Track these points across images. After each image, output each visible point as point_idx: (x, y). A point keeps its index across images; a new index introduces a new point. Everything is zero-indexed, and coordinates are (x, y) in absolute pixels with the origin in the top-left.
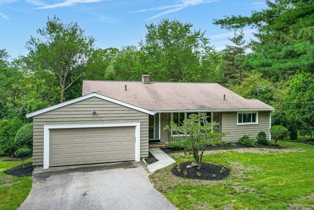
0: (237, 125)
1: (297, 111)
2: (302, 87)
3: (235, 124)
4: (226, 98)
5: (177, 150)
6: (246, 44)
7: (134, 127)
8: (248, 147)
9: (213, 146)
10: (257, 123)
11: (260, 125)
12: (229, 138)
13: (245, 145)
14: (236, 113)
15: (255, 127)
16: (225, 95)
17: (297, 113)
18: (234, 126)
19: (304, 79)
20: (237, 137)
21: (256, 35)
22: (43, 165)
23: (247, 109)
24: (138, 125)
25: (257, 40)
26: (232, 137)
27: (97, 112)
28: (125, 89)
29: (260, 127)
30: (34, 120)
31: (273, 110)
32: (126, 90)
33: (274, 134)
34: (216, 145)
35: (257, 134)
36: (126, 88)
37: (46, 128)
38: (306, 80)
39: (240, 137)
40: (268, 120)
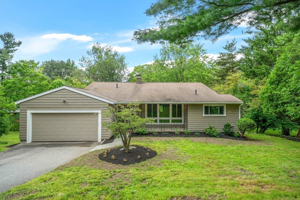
0: (203, 116)
1: (270, 105)
2: (276, 81)
3: (201, 115)
4: (197, 93)
8: (211, 136)
9: (176, 134)
10: (225, 115)
11: (228, 117)
12: (195, 127)
13: (208, 135)
14: (202, 105)
15: (223, 119)
16: (196, 90)
17: (271, 106)
18: (200, 117)
19: (278, 73)
20: (203, 127)
22: (26, 140)
26: (198, 127)
27: (67, 101)
28: (116, 87)
29: (228, 119)
31: (242, 103)
32: (117, 87)
33: (240, 126)
34: (179, 133)
35: (224, 125)
36: (117, 86)
37: (29, 113)
38: (280, 73)
39: (206, 127)
40: (237, 113)
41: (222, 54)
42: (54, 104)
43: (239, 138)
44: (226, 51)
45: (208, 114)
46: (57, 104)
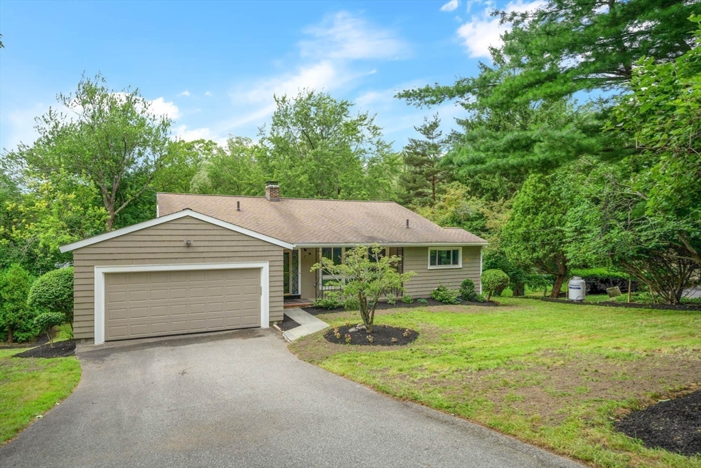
0: (429, 268)
1: (523, 247)
2: (532, 208)
3: (424, 267)
4: (410, 226)
5: (331, 309)
6: (444, 137)
7: (259, 270)
8: (446, 303)
9: (390, 304)
10: (460, 265)
11: (464, 269)
12: (415, 290)
13: (441, 301)
14: (426, 248)
15: (457, 273)
16: (408, 220)
17: (524, 249)
18: (424, 271)
19: (535, 194)
20: (429, 289)
21: (460, 122)
22: (93, 338)
23: (444, 242)
24: (265, 266)
25: (462, 130)
26: (419, 290)
27: (194, 244)
28: (236, 208)
29: (465, 273)
30: (75, 257)
31: (486, 245)
32: (239, 210)
33: (487, 283)
34: (394, 302)
35: (461, 284)
36: (238, 206)
37: (99, 272)
38: (538, 196)
39: (432, 289)
40: (477, 261)
41: (415, 141)
42: (164, 250)
43: (485, 304)
44: (423, 138)
45: (449, 263)
46: (171, 250)
